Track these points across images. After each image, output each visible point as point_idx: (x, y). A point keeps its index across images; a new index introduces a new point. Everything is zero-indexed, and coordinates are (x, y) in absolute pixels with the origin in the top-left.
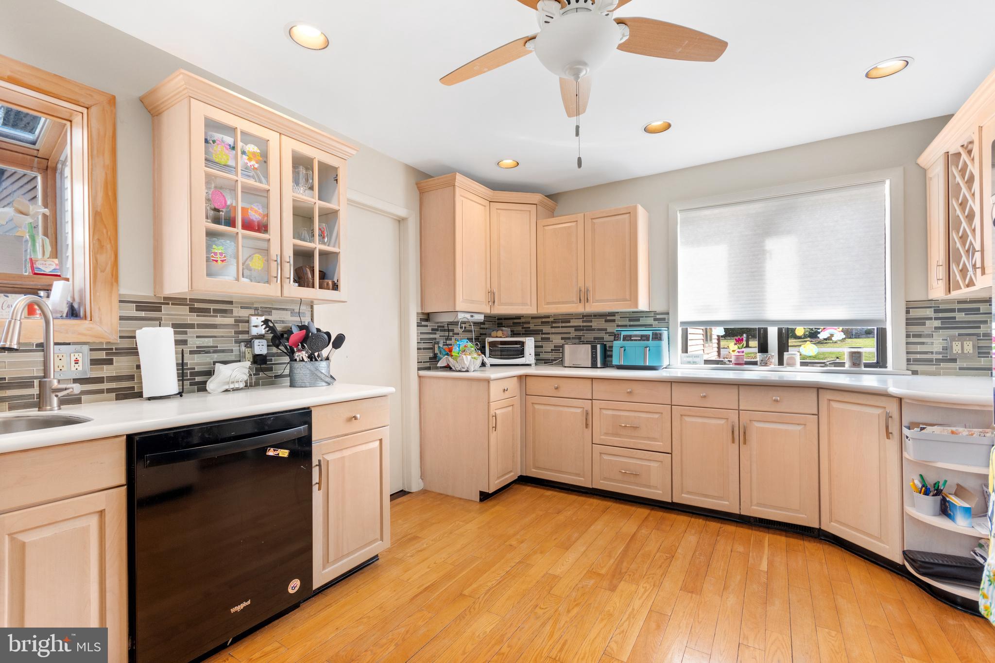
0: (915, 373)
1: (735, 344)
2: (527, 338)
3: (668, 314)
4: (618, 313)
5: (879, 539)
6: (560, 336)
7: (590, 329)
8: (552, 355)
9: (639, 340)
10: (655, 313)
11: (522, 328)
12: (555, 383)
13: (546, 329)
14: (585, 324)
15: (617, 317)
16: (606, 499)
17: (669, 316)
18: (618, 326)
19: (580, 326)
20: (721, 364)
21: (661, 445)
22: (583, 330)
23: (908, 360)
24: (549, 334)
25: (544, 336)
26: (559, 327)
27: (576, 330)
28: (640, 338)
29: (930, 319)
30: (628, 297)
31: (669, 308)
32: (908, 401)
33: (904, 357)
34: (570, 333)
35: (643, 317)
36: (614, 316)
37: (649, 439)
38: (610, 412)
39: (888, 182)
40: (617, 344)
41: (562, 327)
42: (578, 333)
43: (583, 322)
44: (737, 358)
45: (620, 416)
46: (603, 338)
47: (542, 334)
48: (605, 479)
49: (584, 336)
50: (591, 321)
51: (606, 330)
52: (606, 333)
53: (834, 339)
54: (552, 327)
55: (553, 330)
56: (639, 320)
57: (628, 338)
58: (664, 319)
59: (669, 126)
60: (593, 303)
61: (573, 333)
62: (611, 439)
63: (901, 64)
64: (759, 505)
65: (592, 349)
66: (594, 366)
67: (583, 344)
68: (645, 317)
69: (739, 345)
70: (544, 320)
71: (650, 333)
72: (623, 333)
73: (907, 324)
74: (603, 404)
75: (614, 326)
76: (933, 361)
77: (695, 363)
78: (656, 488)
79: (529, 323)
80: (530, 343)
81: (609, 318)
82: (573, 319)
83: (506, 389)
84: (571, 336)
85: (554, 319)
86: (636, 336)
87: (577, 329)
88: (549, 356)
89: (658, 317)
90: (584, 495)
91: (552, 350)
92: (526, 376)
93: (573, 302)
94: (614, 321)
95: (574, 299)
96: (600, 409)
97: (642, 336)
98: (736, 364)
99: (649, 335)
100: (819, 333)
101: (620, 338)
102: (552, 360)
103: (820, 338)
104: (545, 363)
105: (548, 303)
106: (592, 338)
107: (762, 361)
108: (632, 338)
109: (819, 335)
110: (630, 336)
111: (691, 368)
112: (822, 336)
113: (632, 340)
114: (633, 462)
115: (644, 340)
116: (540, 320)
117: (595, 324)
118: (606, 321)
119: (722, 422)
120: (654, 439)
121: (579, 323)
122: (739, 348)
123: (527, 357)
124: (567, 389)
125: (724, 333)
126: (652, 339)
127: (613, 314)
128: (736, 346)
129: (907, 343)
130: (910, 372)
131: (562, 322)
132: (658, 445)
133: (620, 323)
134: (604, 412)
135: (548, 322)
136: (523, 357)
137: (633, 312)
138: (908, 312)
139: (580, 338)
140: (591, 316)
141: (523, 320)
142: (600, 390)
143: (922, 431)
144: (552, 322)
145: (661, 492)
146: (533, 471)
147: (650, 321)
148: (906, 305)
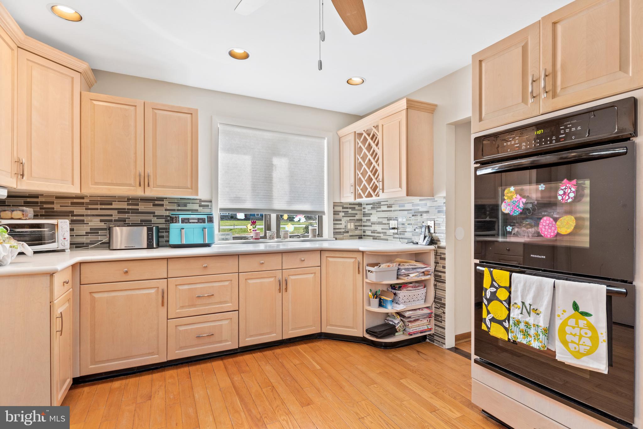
0: (336, 239)
1: (251, 225)
2: (60, 221)
3: (211, 202)
4: (167, 198)
5: (352, 328)
6: (99, 218)
7: (136, 212)
8: (86, 238)
9: (196, 223)
10: (201, 201)
11: (41, 208)
12: (125, 267)
13: (78, 210)
14: (130, 207)
15: (165, 202)
16: (178, 366)
17: (212, 204)
18: (166, 210)
19: (125, 209)
20: (244, 239)
21: (231, 305)
22: (128, 213)
23: (334, 232)
24: (83, 216)
25: (75, 218)
26: (97, 209)
27: (119, 213)
28: (197, 221)
29: (340, 212)
30: (189, 186)
31: (212, 198)
32: (367, 253)
33: (332, 231)
34: (111, 215)
35: (190, 203)
36: (163, 201)
37: (221, 303)
38: (186, 287)
39: (326, 138)
40: (173, 226)
41: (101, 209)
42: (122, 216)
43: (128, 205)
44: (257, 235)
45: (196, 288)
46: (151, 221)
47: (72, 216)
48: (181, 348)
49: (130, 218)
50: (138, 205)
51: (154, 213)
52: (154, 216)
53: (301, 221)
54: (86, 209)
55: (89, 212)
56: (186, 206)
57: (186, 221)
58: (208, 206)
59: (246, 56)
60: (153, 187)
61: (116, 215)
62: (187, 311)
63: (361, 81)
64: (292, 329)
65: (148, 231)
66: (150, 246)
67: (128, 226)
68: (192, 203)
69: (253, 226)
70: (75, 201)
71: (205, 217)
72: (181, 217)
73: (334, 214)
74: (179, 280)
75: (163, 210)
76: (341, 233)
77: (227, 239)
78: (226, 341)
79: (52, 203)
80: (64, 225)
81: (156, 202)
82: (116, 201)
83: (67, 281)
84: (113, 218)
85: (90, 201)
86: (193, 219)
87: (121, 211)
88: (84, 240)
89: (203, 203)
90: (155, 371)
91: (86, 233)
92: (80, 263)
93: (130, 185)
94: (162, 205)
95: (132, 182)
96: (176, 285)
97: (199, 219)
98: (256, 239)
99: (205, 218)
100: (294, 218)
101: (179, 220)
102: (87, 243)
103: (295, 221)
104: (76, 247)
105: (96, 183)
106: (138, 221)
107: (271, 236)
108: (190, 221)
109: (294, 219)
110: (188, 219)
111: (226, 243)
112: (296, 219)
113: (190, 223)
114: (205, 326)
115: (201, 223)
116: (70, 201)
117: (142, 207)
118: (154, 205)
119: (272, 279)
120: (225, 302)
121: (124, 206)
122: (253, 228)
123: (60, 242)
124: (136, 271)
125: (244, 217)
126: (208, 221)
127: (162, 199)
128: (252, 227)
129: (334, 224)
130: (335, 239)
131: (101, 204)
132: (228, 306)
133: (168, 208)
134: (180, 287)
135: (83, 203)
136: (55, 242)
137: (180, 199)
138: (334, 208)
139: (125, 221)
140: (138, 200)
141: (40, 199)
142: (175, 269)
143: (380, 267)
144: (88, 204)
145: (230, 343)
146: (91, 368)
147: (196, 207)
148: (334, 204)
